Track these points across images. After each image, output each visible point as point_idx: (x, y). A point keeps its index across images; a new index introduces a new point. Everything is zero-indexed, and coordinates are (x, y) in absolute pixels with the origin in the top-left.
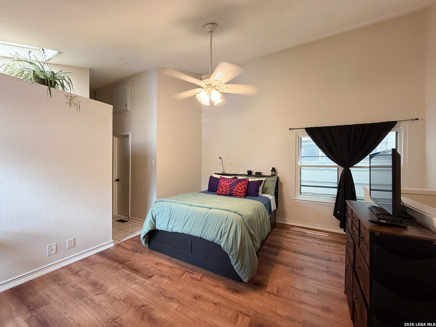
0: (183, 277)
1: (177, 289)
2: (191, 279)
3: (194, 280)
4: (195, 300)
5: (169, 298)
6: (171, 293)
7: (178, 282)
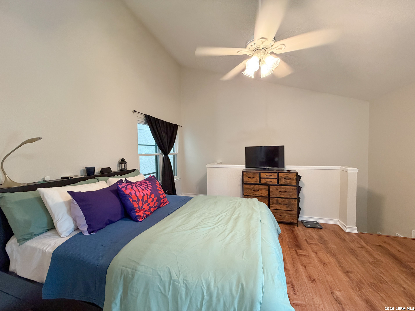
0: (303, 303)
1: (322, 301)
2: (297, 293)
3: (296, 289)
4: (317, 280)
5: (339, 304)
6: (332, 305)
7: (314, 305)
